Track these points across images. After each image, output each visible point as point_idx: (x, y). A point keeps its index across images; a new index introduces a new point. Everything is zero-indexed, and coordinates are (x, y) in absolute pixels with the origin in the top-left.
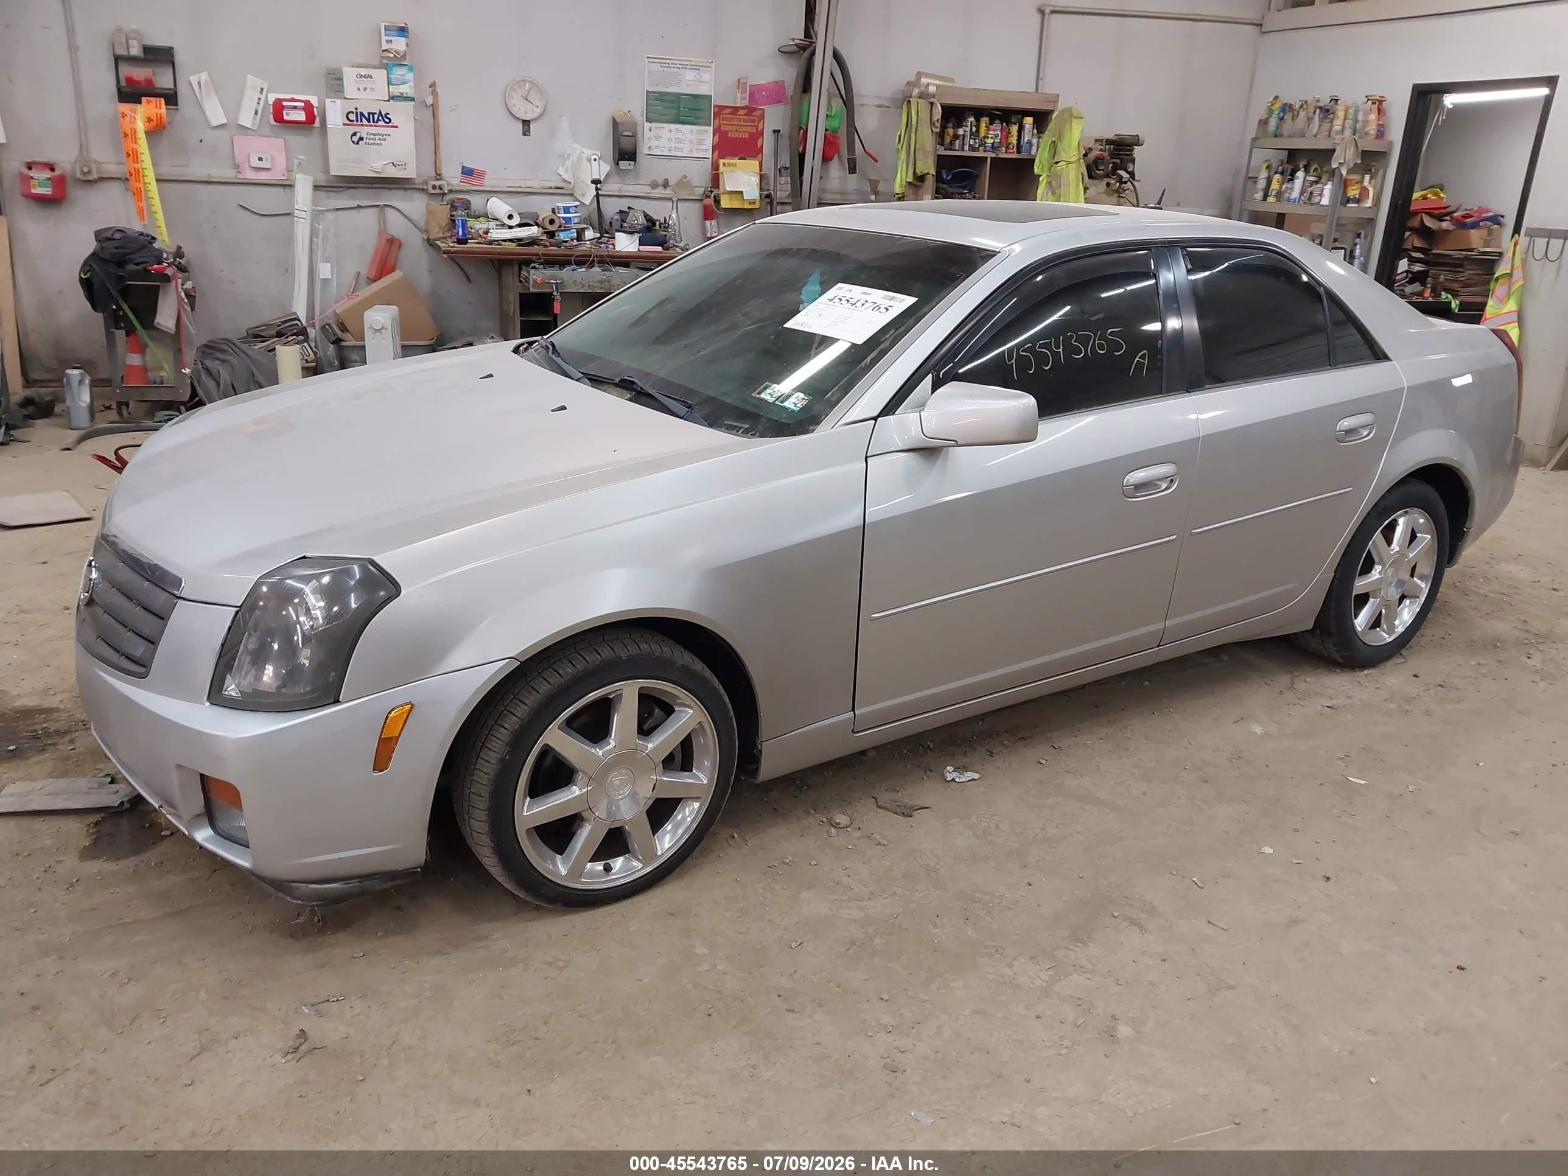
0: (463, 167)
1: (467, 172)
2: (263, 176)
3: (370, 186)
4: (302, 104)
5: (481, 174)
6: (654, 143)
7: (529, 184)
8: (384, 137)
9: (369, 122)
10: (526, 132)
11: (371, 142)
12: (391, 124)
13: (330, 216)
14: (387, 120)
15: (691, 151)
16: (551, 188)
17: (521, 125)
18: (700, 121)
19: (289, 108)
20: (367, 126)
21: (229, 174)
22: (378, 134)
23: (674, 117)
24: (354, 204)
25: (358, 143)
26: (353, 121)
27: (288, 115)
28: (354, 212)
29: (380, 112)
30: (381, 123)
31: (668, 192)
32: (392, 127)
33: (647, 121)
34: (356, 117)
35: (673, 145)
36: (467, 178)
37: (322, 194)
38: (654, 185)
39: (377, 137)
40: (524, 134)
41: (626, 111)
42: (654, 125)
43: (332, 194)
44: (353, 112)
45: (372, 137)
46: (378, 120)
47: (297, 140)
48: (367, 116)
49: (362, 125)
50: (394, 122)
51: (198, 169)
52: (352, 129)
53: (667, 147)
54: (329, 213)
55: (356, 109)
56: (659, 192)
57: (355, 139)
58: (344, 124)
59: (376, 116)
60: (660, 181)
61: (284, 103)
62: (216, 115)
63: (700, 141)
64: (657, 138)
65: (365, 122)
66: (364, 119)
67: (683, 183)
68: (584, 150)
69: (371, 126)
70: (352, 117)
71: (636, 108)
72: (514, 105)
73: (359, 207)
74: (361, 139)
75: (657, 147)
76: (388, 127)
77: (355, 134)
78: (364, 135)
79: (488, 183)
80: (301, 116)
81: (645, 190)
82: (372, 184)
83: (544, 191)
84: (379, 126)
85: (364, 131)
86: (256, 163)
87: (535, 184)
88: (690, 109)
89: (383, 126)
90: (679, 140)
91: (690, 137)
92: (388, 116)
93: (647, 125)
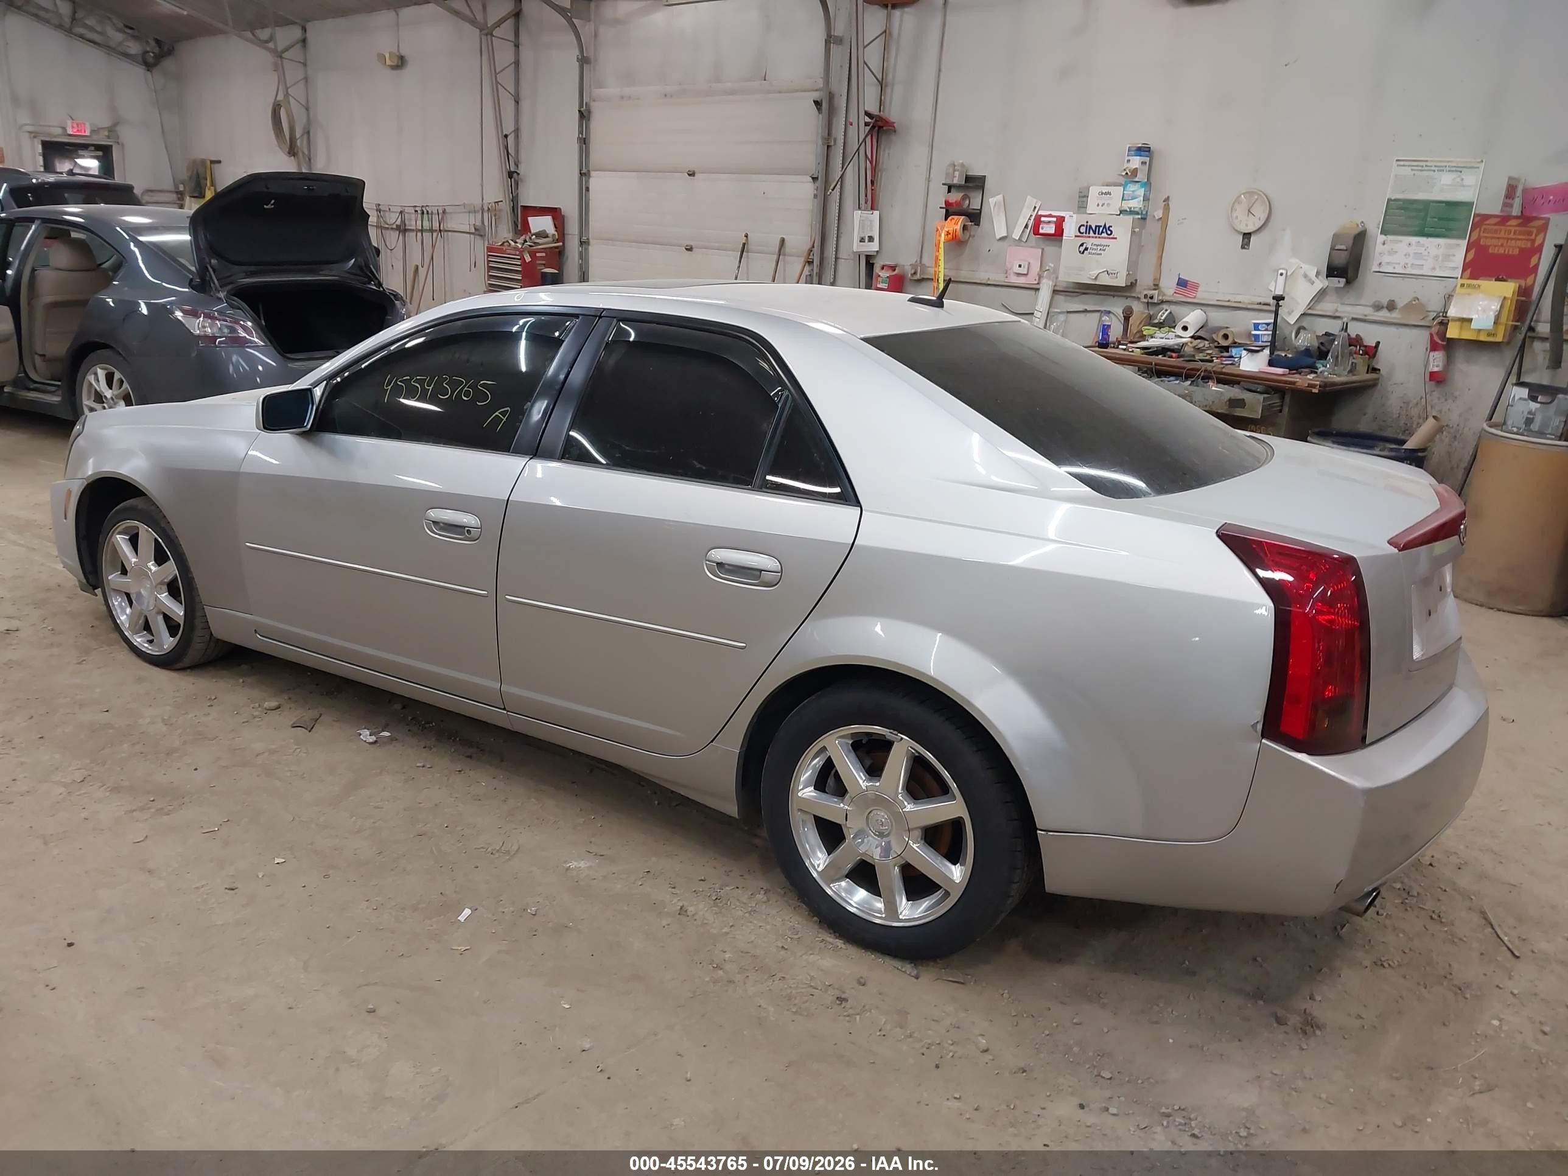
0: (1179, 278)
1: (1182, 283)
2: (1021, 281)
3: (1096, 292)
4: (1055, 219)
5: (1195, 287)
6: (1386, 259)
7: (1239, 298)
8: (1104, 248)
9: (1095, 233)
10: (1245, 245)
11: (1093, 252)
12: (1111, 236)
13: (1062, 317)
14: (1109, 232)
15: (1434, 269)
16: (1260, 304)
17: (1241, 238)
18: (1454, 233)
19: (1045, 222)
20: (1093, 237)
21: (999, 278)
22: (1100, 245)
23: (1416, 229)
24: (1081, 308)
25: (1083, 253)
26: (1082, 233)
27: (1042, 229)
28: (1082, 315)
29: (1105, 225)
30: (1104, 235)
31: (1395, 316)
32: (1113, 238)
33: (1381, 233)
34: (1089, 230)
35: (1410, 261)
36: (1182, 290)
37: (1060, 298)
38: (1378, 306)
39: (1099, 248)
40: (1243, 247)
41: (1359, 223)
42: (1390, 237)
43: (1069, 298)
44: (1083, 225)
45: (1095, 247)
46: (1102, 232)
47: (1050, 249)
48: (1094, 228)
49: (1089, 237)
50: (1114, 234)
51: (982, 276)
52: (1081, 241)
53: (1402, 264)
54: (1061, 315)
55: (1087, 222)
56: (1384, 315)
57: (1082, 249)
58: (1076, 236)
59: (1101, 229)
60: (1385, 302)
61: (1043, 219)
62: (1001, 231)
63: (1447, 257)
64: (1392, 252)
65: (1092, 234)
66: (1091, 231)
67: (1415, 306)
68: (1303, 265)
69: (1096, 237)
70: (1083, 229)
71: (1373, 219)
72: (1237, 217)
73: (1086, 311)
74: (1086, 249)
75: (1388, 263)
76: (1110, 238)
77: (1082, 245)
78: (1089, 246)
79: (1201, 296)
80: (1050, 229)
81: (1369, 312)
82: (1098, 290)
83: (1249, 307)
84: (1102, 238)
85: (1090, 242)
86: (1017, 269)
87: (1245, 299)
88: (1440, 219)
89: (1105, 238)
90: (1418, 255)
91: (1434, 251)
92: (1111, 228)
93: (1383, 237)
